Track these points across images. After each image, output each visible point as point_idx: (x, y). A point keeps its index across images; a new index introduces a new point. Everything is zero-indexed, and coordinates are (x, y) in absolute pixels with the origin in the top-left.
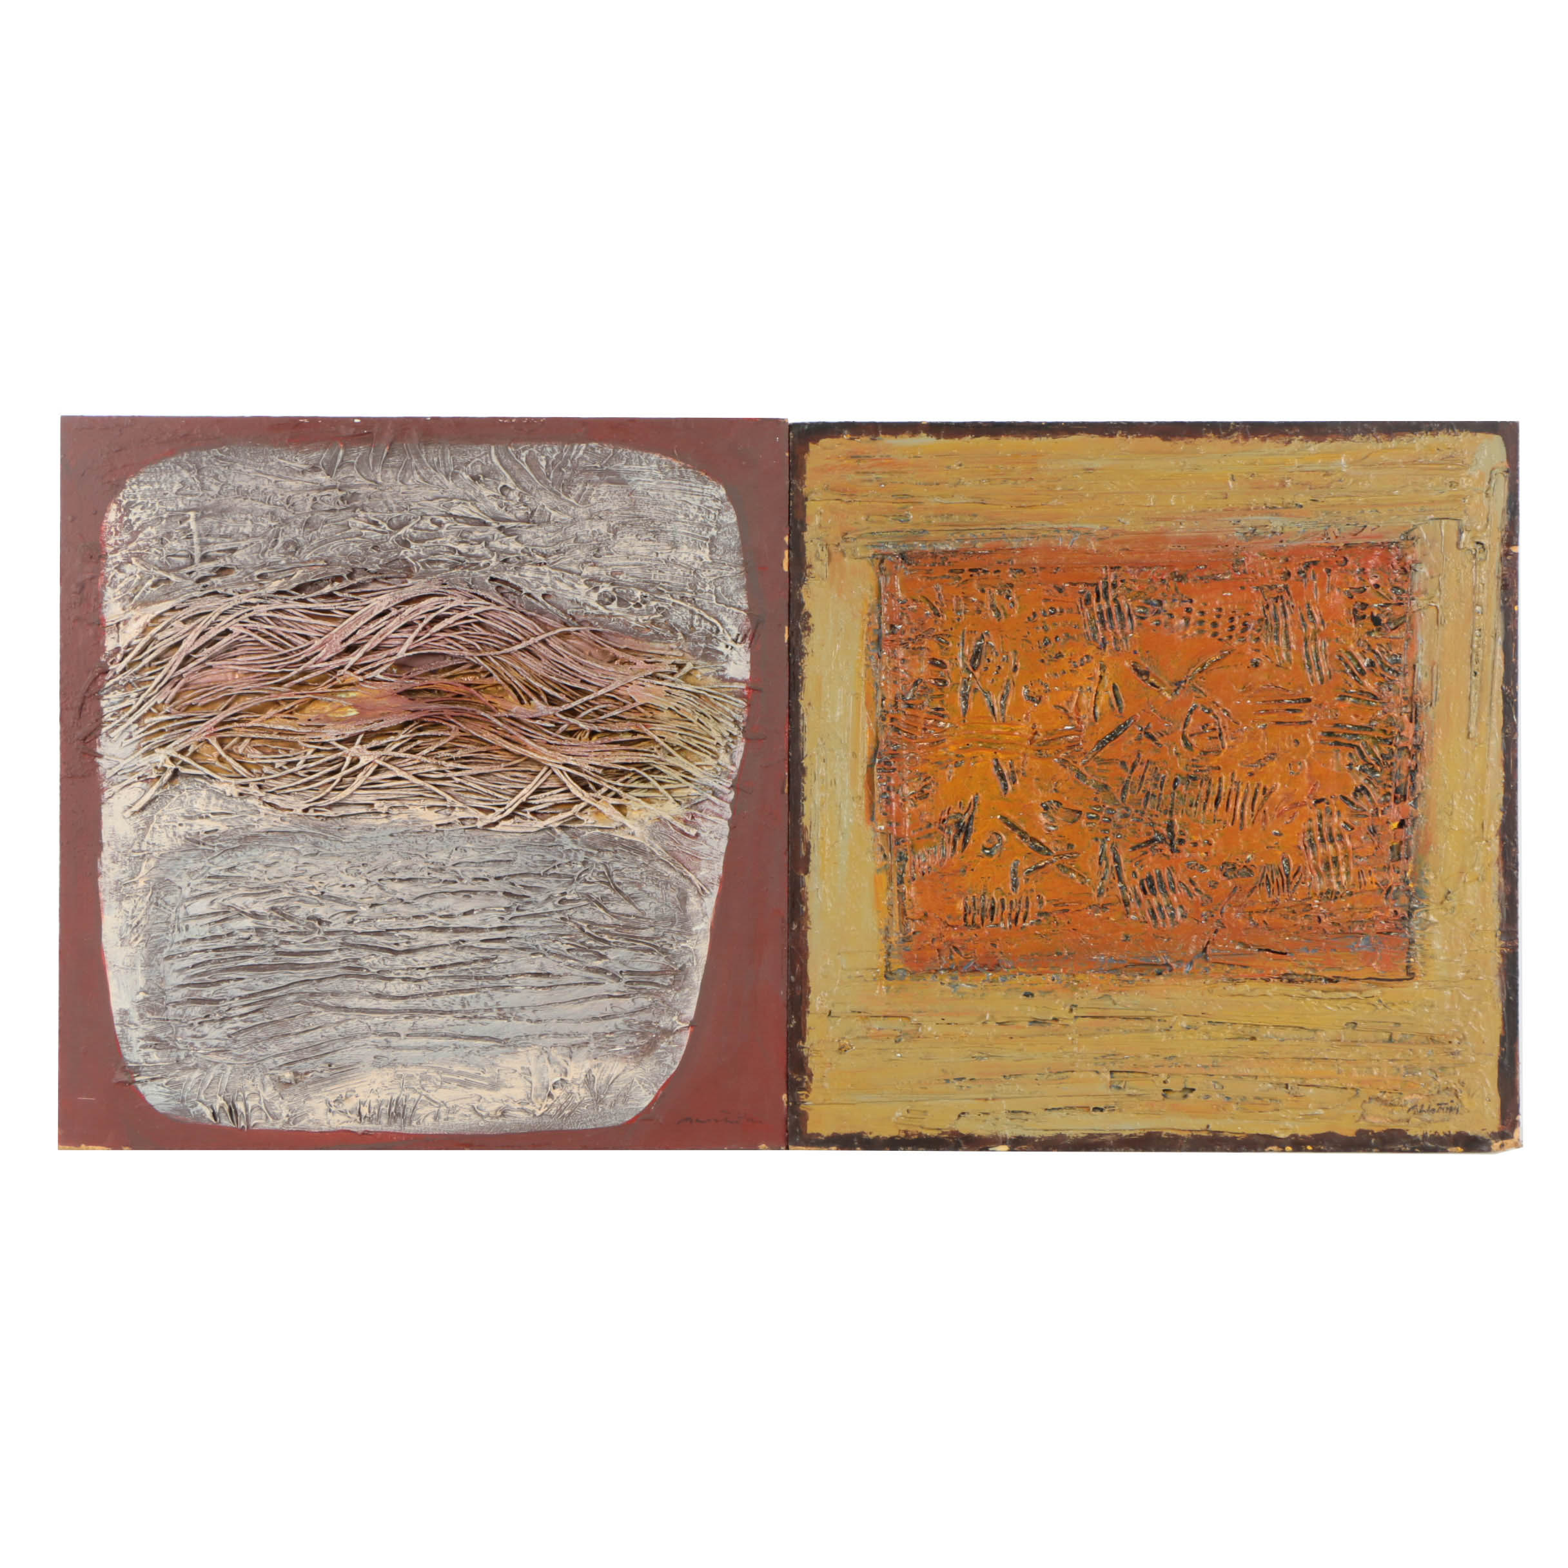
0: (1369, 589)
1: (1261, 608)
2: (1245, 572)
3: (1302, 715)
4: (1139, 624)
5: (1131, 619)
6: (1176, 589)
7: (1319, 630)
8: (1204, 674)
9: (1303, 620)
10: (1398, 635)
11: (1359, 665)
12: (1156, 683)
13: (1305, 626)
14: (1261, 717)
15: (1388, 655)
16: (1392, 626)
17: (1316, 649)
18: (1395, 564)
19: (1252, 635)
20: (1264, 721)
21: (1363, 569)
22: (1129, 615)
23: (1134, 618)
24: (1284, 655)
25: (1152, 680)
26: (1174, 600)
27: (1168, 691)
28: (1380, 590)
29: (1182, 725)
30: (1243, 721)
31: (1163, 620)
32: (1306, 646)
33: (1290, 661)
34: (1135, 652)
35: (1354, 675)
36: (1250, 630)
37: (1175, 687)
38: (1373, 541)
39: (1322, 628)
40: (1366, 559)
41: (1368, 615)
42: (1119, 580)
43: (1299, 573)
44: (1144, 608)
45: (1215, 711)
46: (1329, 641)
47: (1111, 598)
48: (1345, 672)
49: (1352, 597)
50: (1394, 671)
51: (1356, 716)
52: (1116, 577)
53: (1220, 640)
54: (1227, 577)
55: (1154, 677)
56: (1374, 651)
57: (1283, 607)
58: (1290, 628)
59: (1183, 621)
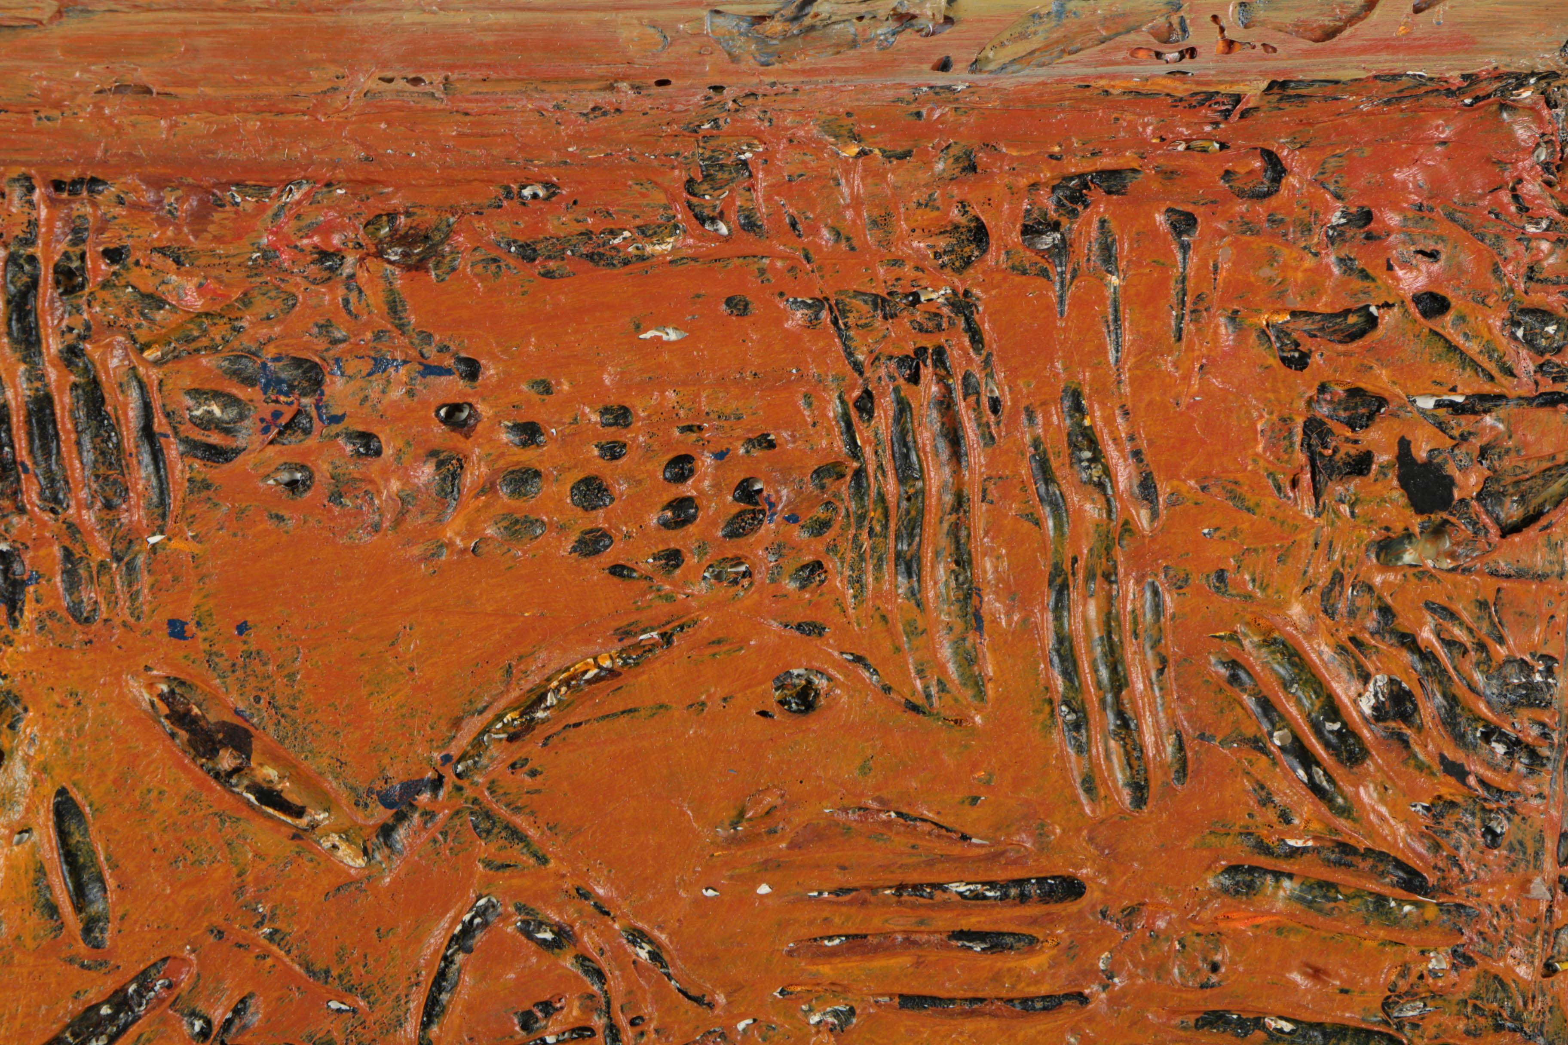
0: (1388, 319)
1: (834, 409)
2: (750, 225)
3: (1034, 963)
4: (199, 486)
5: (157, 456)
6: (394, 308)
7: (1127, 527)
8: (531, 747)
9: (1046, 474)
10: (1540, 561)
11: (1333, 709)
12: (286, 788)
13: (1057, 506)
14: (826, 970)
15: (1486, 663)
16: (1512, 511)
17: (1109, 621)
18: (1532, 188)
19: (779, 549)
20: (837, 989)
21: (1367, 217)
22: (148, 432)
23: (173, 450)
24: (946, 652)
25: (270, 772)
26: (380, 364)
27: (347, 836)
28: (1447, 324)
29: (416, 1002)
30: (734, 990)
31: (323, 468)
32: (1059, 608)
33: (978, 685)
34: (177, 629)
35: (1307, 759)
36: (768, 528)
37: (381, 814)
38: (1416, 69)
39: (1143, 518)
40: (1386, 165)
41: (1383, 458)
42: (93, 248)
43: (1030, 231)
44: (229, 401)
45: (589, 940)
46: (1180, 585)
47: (53, 345)
48: (1258, 745)
49: (1300, 362)
50: (1514, 745)
51: (1316, 973)
52: (78, 234)
53: (617, 570)
54: (665, 247)
55: (275, 759)
56: (1408, 641)
57: (946, 404)
58: (979, 512)
59: (426, 472)
